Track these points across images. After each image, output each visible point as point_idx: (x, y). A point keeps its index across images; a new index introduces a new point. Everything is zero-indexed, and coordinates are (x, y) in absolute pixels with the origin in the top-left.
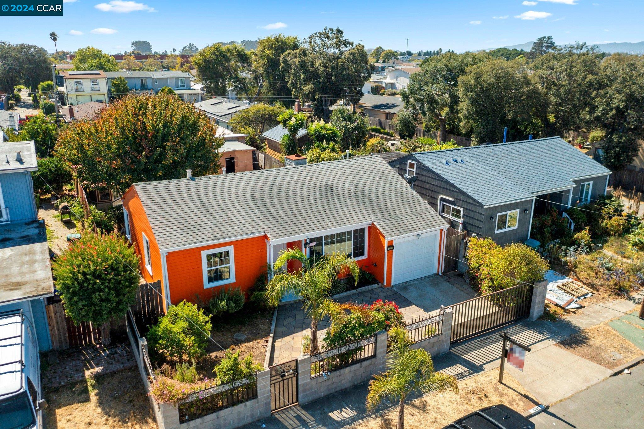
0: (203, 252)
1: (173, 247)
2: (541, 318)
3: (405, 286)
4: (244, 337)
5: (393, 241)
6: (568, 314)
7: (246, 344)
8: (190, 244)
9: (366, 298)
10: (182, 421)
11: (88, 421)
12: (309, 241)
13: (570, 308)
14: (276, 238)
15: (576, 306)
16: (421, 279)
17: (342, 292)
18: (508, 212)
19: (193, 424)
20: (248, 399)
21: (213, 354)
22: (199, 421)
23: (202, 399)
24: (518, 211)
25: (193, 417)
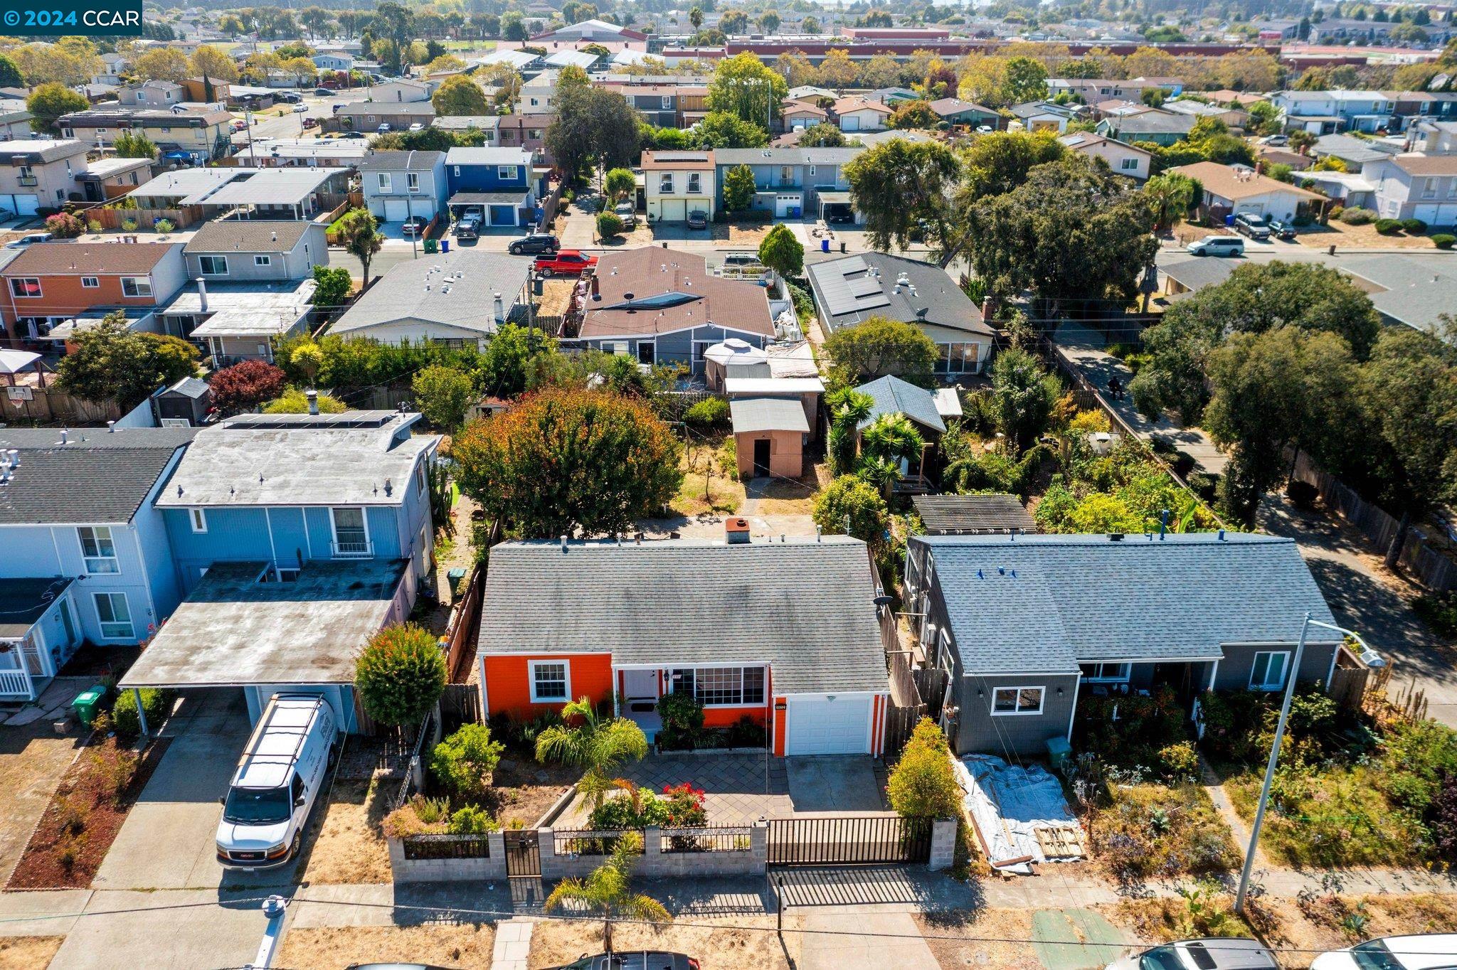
0: (529, 662)
2: (945, 871)
3: (802, 762)
4: (542, 779)
5: (785, 698)
6: (994, 880)
8: (512, 651)
9: (736, 766)
10: (408, 857)
11: (349, 825)
12: (671, 673)
13: (1005, 871)
14: (619, 661)
15: (1025, 870)
16: (841, 756)
17: (710, 747)
18: (1019, 689)
19: (418, 862)
20: (480, 856)
21: (501, 789)
22: (425, 862)
23: (427, 843)
24: (1043, 688)
25: (419, 856)
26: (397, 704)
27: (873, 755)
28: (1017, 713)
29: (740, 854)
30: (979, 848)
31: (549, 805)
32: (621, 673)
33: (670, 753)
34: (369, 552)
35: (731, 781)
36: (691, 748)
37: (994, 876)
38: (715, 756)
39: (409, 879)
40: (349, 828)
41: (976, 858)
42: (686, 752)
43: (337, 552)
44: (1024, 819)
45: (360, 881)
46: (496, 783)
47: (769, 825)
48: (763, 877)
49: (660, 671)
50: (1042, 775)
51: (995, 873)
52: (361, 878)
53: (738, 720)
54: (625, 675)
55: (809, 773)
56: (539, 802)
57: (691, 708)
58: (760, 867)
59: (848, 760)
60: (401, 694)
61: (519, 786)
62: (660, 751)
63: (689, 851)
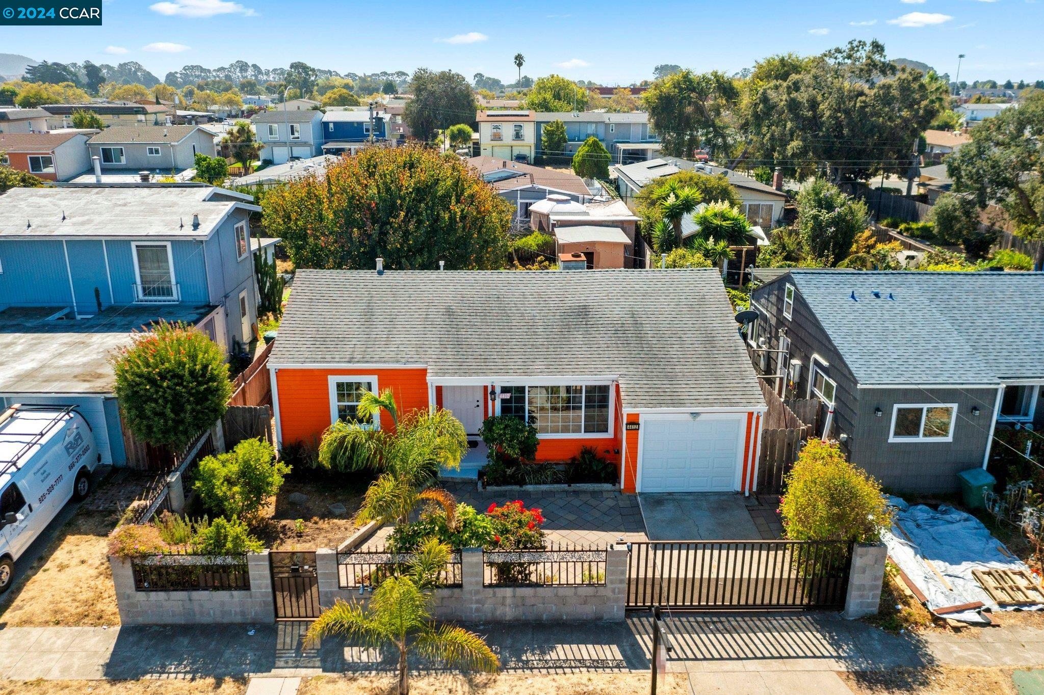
0: (330, 377)
1: (287, 362)
2: (868, 620)
3: (657, 500)
4: (337, 511)
5: (638, 415)
6: (939, 630)
7: (335, 521)
8: (311, 362)
9: (576, 502)
10: (139, 588)
11: (85, 558)
12: (498, 390)
13: (952, 619)
14: (436, 374)
15: (978, 619)
16: (704, 494)
17: (545, 483)
18: (925, 406)
19: (153, 596)
20: (237, 588)
21: (284, 522)
22: (162, 595)
23: (166, 567)
24: (955, 407)
25: (155, 587)
26: (162, 415)
27: (743, 493)
28: (921, 439)
29: (591, 591)
30: (908, 592)
31: (344, 539)
32: (439, 390)
33: (496, 488)
34: (175, 297)
35: (572, 517)
36: (522, 483)
37: (937, 625)
38: (552, 493)
39: (140, 620)
40: (83, 562)
41: (906, 603)
42: (516, 488)
43: (141, 296)
44: (954, 561)
45: (77, 623)
46: (280, 514)
47: (630, 550)
48: (622, 625)
49: (486, 388)
50: (957, 515)
51: (938, 621)
52: (80, 619)
53: (577, 454)
54: (445, 394)
55: (668, 512)
56: (330, 536)
57: (522, 431)
58: (617, 611)
59: (712, 498)
60: (166, 401)
61: (307, 518)
62: (484, 486)
63: (522, 585)
